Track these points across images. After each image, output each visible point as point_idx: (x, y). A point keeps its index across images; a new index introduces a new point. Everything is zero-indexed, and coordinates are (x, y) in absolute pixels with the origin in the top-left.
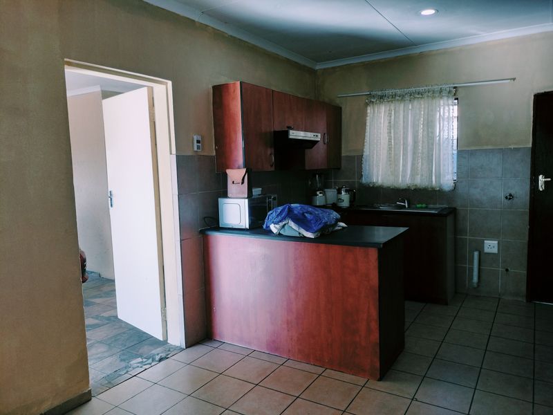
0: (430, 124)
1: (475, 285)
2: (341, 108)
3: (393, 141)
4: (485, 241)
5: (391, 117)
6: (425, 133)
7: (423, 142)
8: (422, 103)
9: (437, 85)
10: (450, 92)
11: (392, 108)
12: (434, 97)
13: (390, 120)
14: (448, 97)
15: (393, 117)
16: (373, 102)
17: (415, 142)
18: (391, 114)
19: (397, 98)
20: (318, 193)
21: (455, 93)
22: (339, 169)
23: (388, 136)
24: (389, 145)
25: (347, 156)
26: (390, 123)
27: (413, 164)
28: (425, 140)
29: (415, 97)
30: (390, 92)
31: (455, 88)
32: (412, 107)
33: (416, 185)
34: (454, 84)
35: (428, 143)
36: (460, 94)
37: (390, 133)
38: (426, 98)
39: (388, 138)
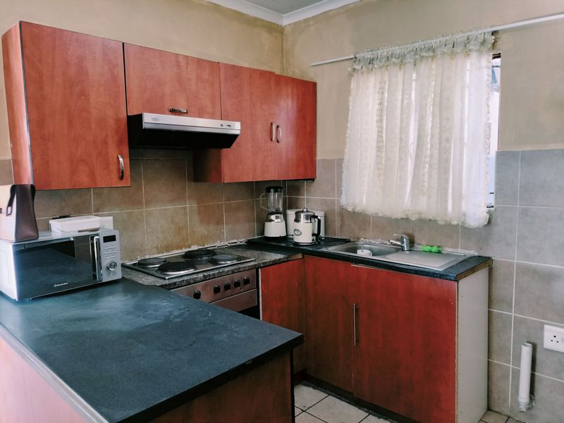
0: (444, 105)
1: (523, 408)
2: (315, 84)
3: (384, 135)
4: (546, 327)
5: (382, 93)
6: (437, 120)
7: (432, 136)
8: (434, 66)
9: (462, 32)
10: (483, 43)
11: (386, 78)
12: (453, 55)
13: (382, 99)
14: (480, 52)
15: (386, 95)
16: (358, 70)
17: (420, 137)
18: (383, 88)
19: (394, 60)
20: (273, 217)
21: (494, 45)
22: (313, 180)
23: (378, 127)
24: (378, 142)
25: (324, 160)
26: (381, 104)
27: (415, 176)
28: (437, 131)
29: (423, 57)
30: (384, 52)
31: (494, 33)
32: (417, 76)
33: (420, 213)
34: (491, 26)
35: (440, 137)
36: (504, 45)
37: (381, 121)
38: (439, 56)
39: (377, 129)
